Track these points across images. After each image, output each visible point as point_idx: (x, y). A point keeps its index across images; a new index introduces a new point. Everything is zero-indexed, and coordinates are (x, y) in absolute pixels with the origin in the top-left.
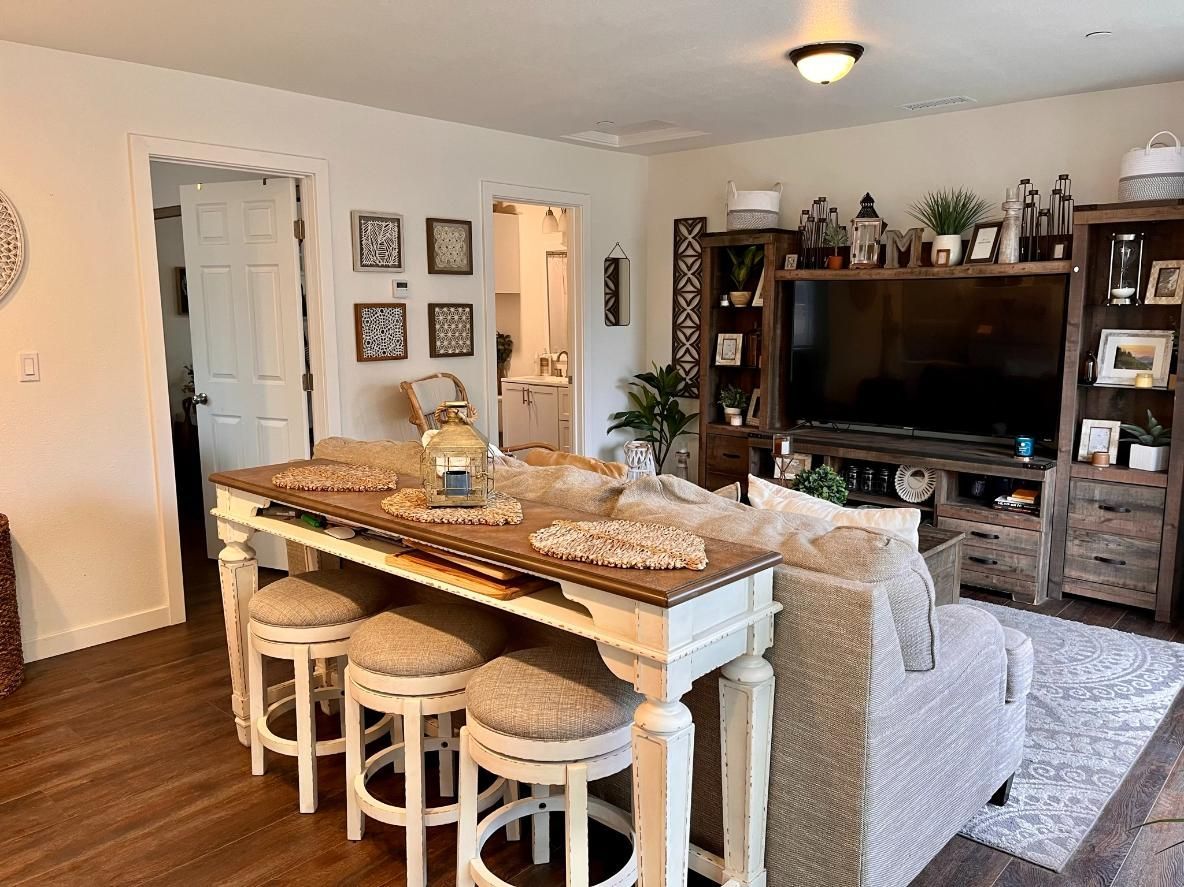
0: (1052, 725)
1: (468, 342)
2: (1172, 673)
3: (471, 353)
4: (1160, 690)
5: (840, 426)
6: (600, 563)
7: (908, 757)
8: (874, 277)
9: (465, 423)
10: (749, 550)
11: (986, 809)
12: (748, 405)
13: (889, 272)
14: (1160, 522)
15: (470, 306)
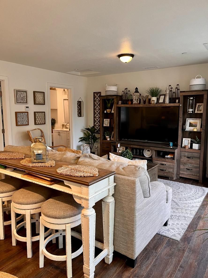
0: (177, 207)
1: (44, 121)
2: (203, 194)
3: (45, 124)
4: (200, 198)
5: (132, 140)
6: (73, 176)
7: (145, 217)
8: (138, 106)
9: (41, 142)
10: (108, 171)
11: (163, 227)
12: (111, 135)
13: (141, 105)
14: (199, 161)
15: (44, 112)
